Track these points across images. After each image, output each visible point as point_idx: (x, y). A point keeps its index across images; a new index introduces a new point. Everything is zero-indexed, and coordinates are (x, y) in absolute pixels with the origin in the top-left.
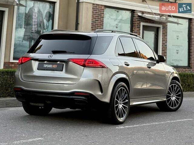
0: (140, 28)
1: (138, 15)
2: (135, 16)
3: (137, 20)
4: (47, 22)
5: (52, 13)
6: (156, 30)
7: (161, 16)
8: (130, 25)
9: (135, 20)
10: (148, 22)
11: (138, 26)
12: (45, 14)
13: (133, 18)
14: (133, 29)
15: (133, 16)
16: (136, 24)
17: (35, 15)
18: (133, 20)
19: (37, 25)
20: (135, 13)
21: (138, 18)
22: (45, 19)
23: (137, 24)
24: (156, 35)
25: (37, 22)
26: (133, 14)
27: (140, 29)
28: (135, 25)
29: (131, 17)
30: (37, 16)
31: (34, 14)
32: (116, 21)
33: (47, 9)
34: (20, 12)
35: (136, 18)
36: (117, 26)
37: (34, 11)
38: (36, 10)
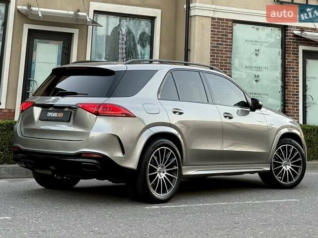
0: (298, 54)
1: (294, 34)
2: (287, 36)
3: (293, 42)
4: (142, 48)
5: (150, 35)
8: (280, 50)
9: (288, 42)
10: (312, 44)
11: (294, 51)
12: (138, 37)
13: (285, 39)
14: (285, 56)
15: (286, 36)
16: (290, 48)
17: (123, 39)
18: (285, 42)
19: (126, 53)
20: (287, 30)
21: (294, 39)
22: (138, 43)
23: (293, 48)
25: (126, 48)
26: (285, 33)
27: (298, 57)
28: (288, 50)
29: (282, 38)
30: (125, 39)
31: (121, 37)
32: (255, 44)
33: (142, 28)
34: (98, 34)
35: (290, 39)
36: (257, 52)
37: (121, 32)
38: (124, 30)
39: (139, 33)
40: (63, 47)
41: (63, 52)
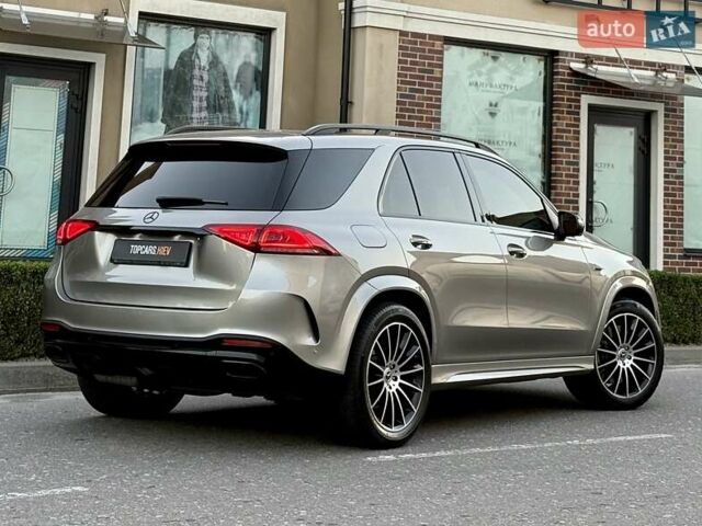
0: (578, 114)
1: (571, 69)
2: (558, 73)
3: (568, 87)
4: (242, 98)
5: (261, 68)
6: (640, 120)
7: (657, 71)
8: (541, 104)
9: (560, 86)
10: (608, 91)
11: (570, 106)
12: (235, 72)
13: (552, 80)
14: (552, 118)
15: (553, 74)
16: (563, 99)
17: (202, 77)
18: (552, 87)
19: (208, 108)
20: (558, 60)
21: (570, 81)
22: (235, 87)
23: (568, 100)
24: (643, 140)
25: (208, 97)
26: (553, 68)
27: (578, 120)
28: (558, 105)
29: (545, 77)
30: (206, 77)
31: (196, 72)
32: (488, 91)
33: (243, 54)
34: (147, 66)
35: (562, 80)
36: (493, 109)
37: (197, 61)
38: (204, 58)
39: (238, 63)
40: (71, 94)
41: (70, 107)
